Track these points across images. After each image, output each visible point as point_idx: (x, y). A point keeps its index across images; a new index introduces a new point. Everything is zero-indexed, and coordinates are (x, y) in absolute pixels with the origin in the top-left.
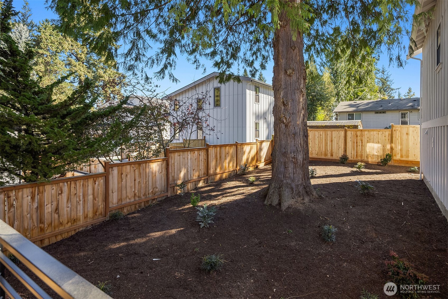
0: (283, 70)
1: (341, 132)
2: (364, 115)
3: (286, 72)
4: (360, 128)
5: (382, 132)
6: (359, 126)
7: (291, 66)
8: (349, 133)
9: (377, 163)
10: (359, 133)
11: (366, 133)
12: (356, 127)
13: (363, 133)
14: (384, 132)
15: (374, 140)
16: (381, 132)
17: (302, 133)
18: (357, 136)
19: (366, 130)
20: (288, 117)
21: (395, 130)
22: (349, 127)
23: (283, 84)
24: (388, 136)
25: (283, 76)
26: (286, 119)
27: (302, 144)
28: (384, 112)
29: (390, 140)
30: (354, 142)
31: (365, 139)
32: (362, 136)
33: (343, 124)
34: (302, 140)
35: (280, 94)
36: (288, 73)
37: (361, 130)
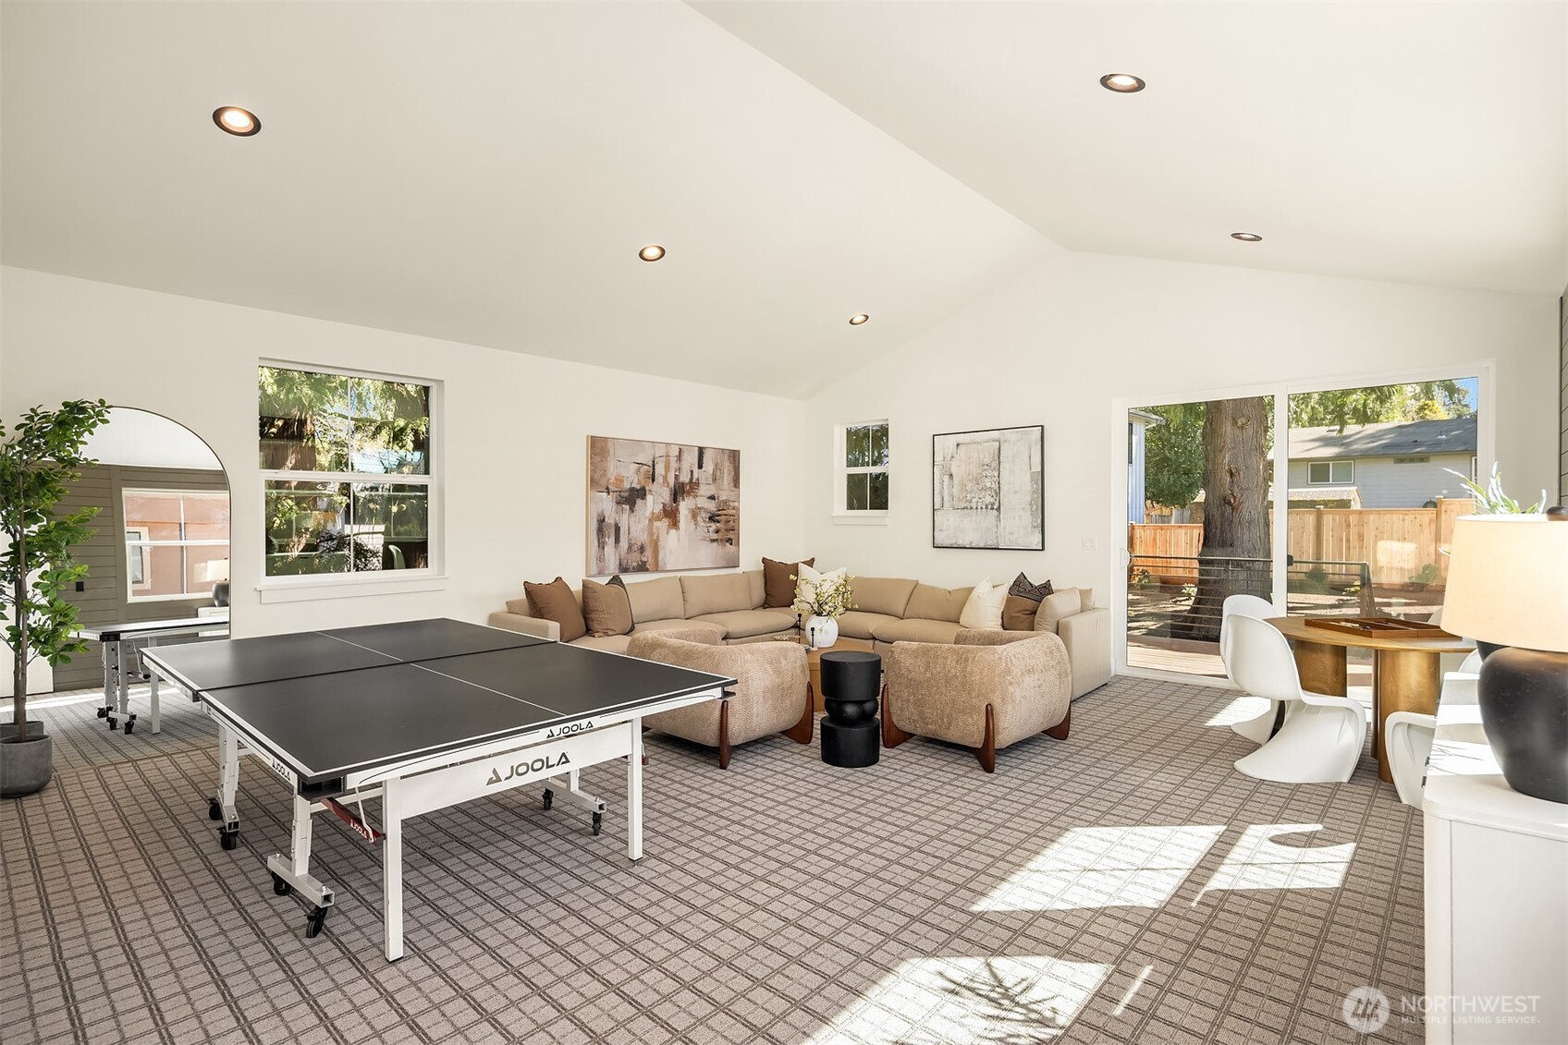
0: (1230, 419)
1: (1307, 516)
2: (1360, 469)
3: (1235, 422)
4: (1356, 506)
5: (1413, 516)
6: (1352, 503)
7: (1244, 411)
8: (1328, 520)
9: (1400, 587)
10: (1353, 519)
11: (1372, 517)
12: (1344, 504)
13: (1365, 518)
14: (1417, 516)
15: (1392, 534)
16: (1411, 517)
17: (1262, 521)
18: (1349, 526)
19: (1371, 512)
20: (1239, 495)
21: (1446, 511)
22: (1326, 503)
23: (1228, 440)
24: (1427, 524)
25: (1228, 429)
26: (1235, 498)
27: (1262, 538)
28: (1422, 459)
29: (1433, 535)
30: (1341, 540)
31: (1369, 533)
32: (1361, 524)
33: (1308, 498)
34: (1262, 532)
35: (1224, 458)
36: (1240, 423)
37: (1360, 513)
